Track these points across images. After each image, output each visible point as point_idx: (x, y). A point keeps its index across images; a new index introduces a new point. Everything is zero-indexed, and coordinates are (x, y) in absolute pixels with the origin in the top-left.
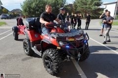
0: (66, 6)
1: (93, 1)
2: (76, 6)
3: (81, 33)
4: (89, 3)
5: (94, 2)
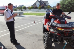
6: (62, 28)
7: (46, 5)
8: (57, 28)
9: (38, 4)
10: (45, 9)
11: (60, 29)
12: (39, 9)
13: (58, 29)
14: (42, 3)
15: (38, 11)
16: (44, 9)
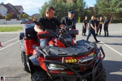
0: (85, 9)
1: (117, 2)
2: (97, 9)
3: (92, 47)
4: (113, 4)
5: (119, 3)
6: (74, 57)
7: (19, 13)
8: (64, 60)
9: (4, 11)
10: (18, 19)
11: (70, 61)
12: (7, 20)
13: (67, 61)
14: (11, 9)
15: (5, 24)
16: (16, 20)
